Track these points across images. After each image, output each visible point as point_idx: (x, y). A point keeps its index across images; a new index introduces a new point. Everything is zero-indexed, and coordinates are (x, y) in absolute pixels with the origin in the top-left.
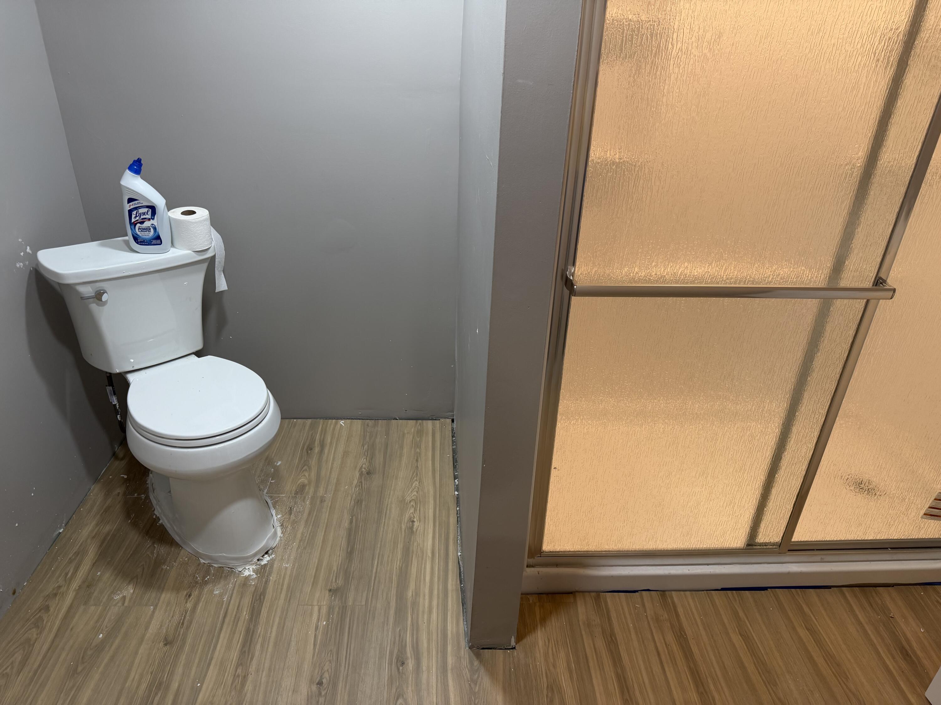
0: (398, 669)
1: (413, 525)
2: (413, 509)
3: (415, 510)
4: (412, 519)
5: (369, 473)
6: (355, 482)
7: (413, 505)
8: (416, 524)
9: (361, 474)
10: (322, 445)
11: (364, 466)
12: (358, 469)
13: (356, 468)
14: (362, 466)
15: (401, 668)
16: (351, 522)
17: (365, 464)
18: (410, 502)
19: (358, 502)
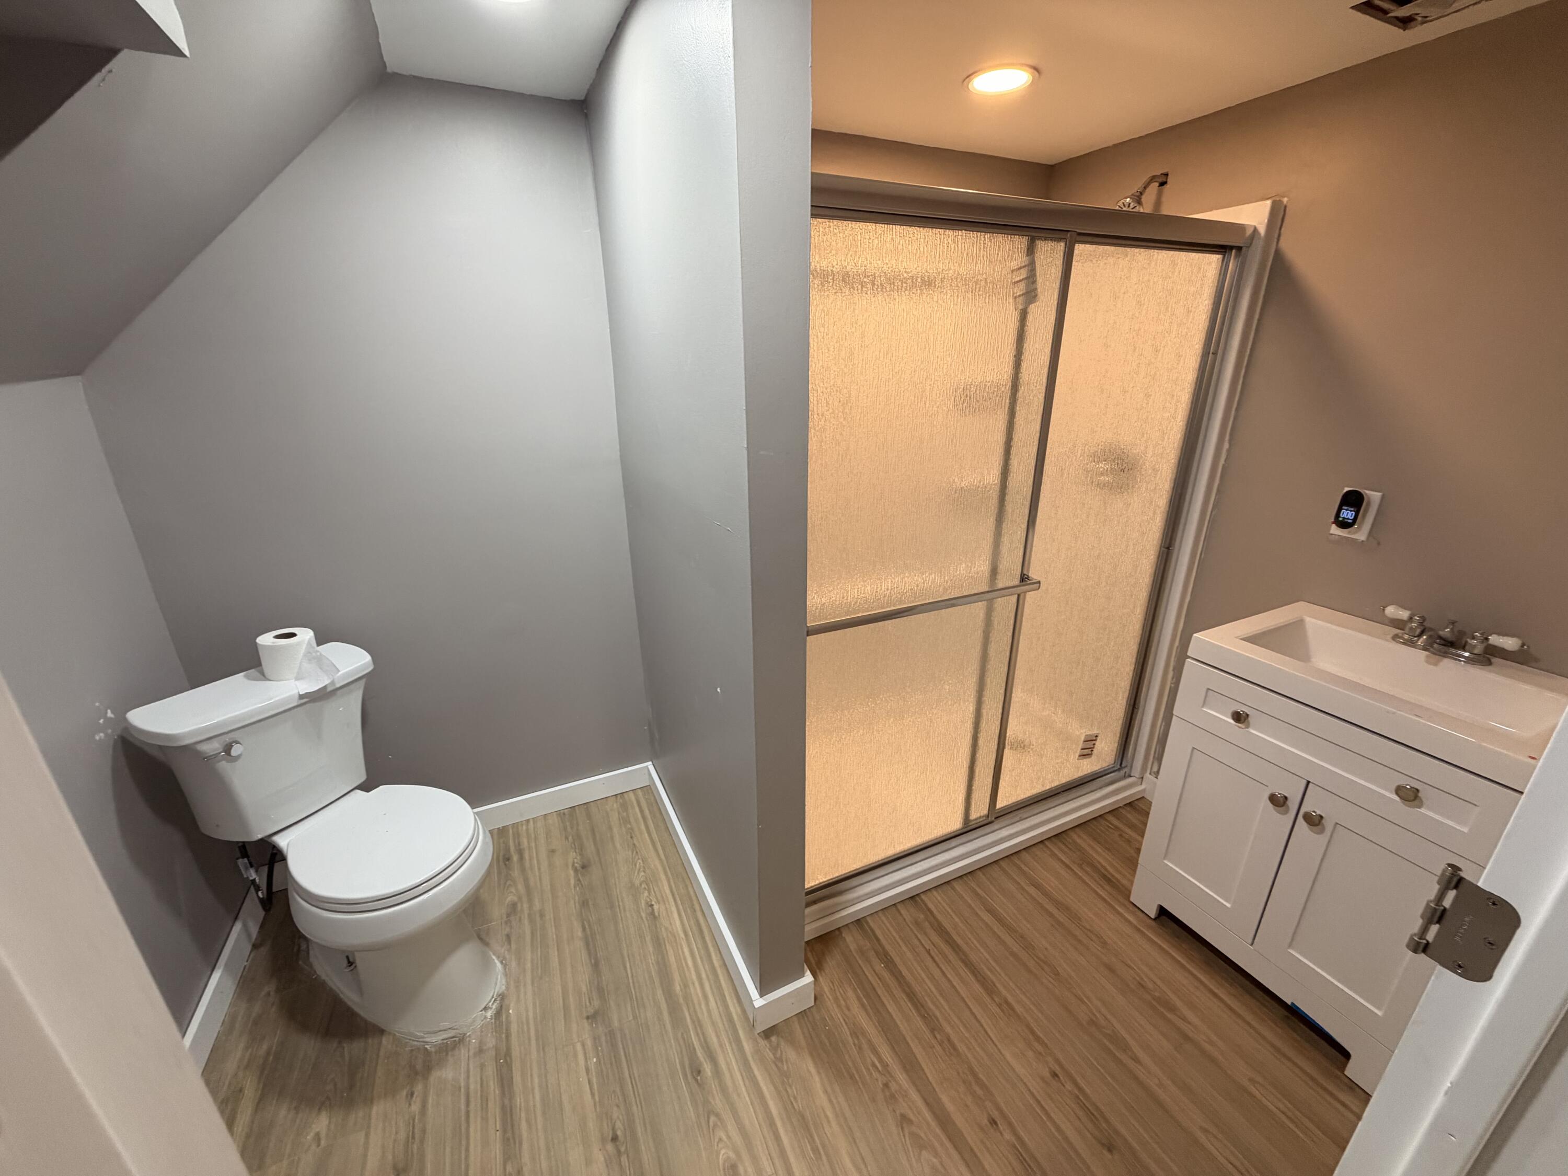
0: (697, 1080)
1: (653, 910)
2: (646, 892)
3: (649, 892)
4: (650, 903)
5: (584, 867)
6: (572, 882)
7: (645, 888)
8: (656, 907)
9: (576, 870)
10: (520, 853)
11: (575, 860)
12: (570, 867)
13: (567, 865)
14: (574, 861)
15: (699, 1078)
16: (584, 929)
17: (576, 858)
18: (641, 885)
19: (584, 904)
